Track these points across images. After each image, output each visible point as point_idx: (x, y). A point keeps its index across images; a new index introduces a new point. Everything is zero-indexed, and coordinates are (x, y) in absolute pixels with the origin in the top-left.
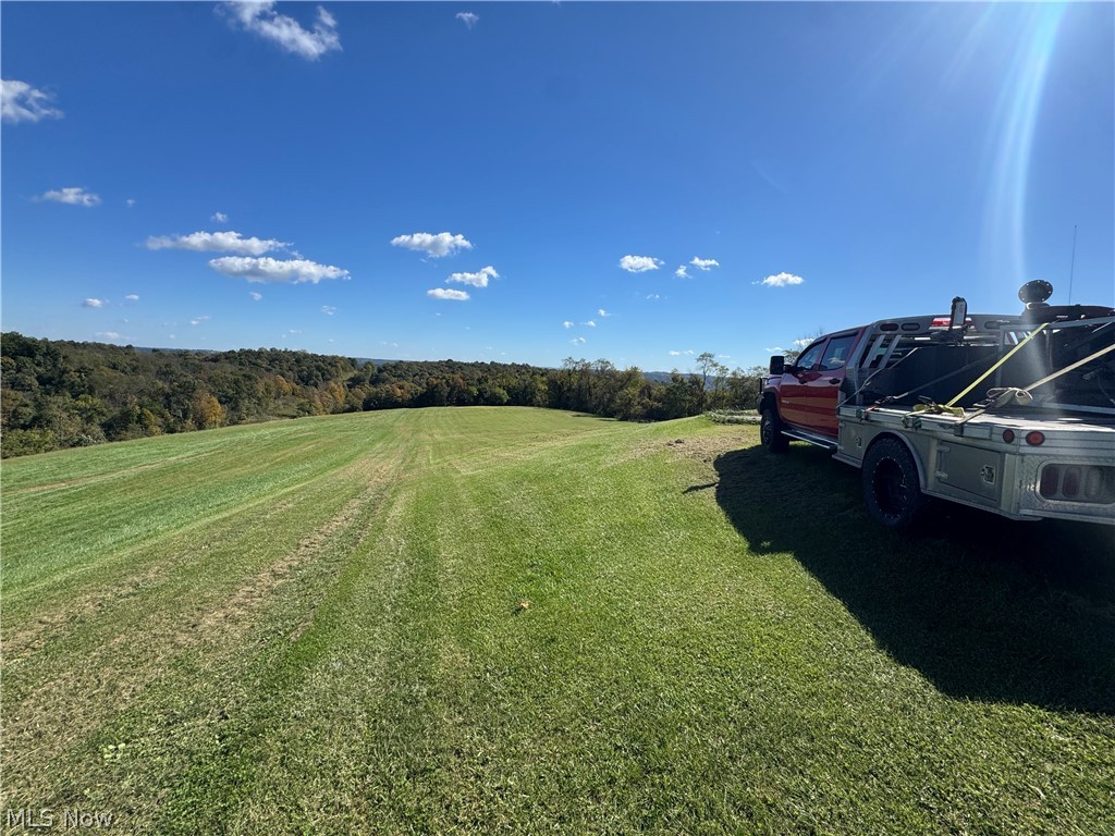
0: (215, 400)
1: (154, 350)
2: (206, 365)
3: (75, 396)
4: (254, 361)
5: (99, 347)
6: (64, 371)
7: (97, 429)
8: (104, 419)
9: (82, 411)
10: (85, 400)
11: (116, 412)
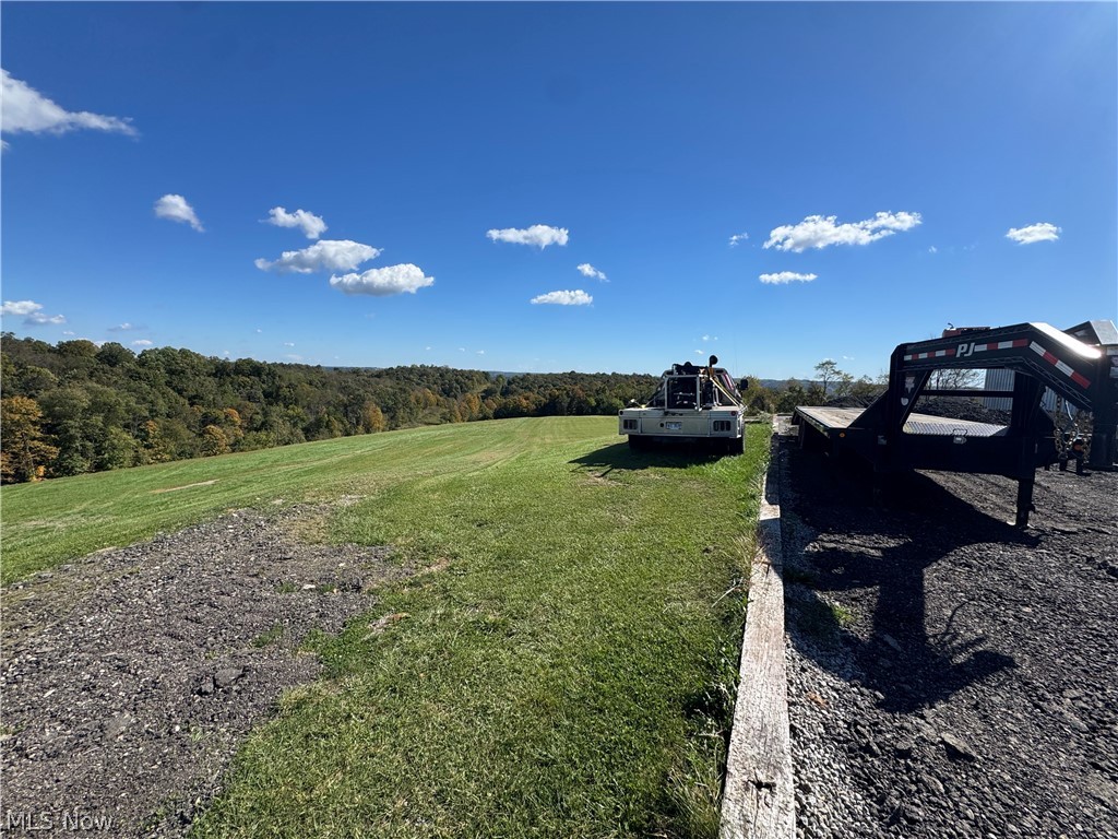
0: (378, 409)
1: (336, 369)
2: (373, 380)
3: (287, 407)
4: (407, 376)
5: (298, 367)
6: (279, 387)
7: (299, 432)
8: (304, 425)
9: (291, 418)
10: (293, 409)
11: (312, 419)
